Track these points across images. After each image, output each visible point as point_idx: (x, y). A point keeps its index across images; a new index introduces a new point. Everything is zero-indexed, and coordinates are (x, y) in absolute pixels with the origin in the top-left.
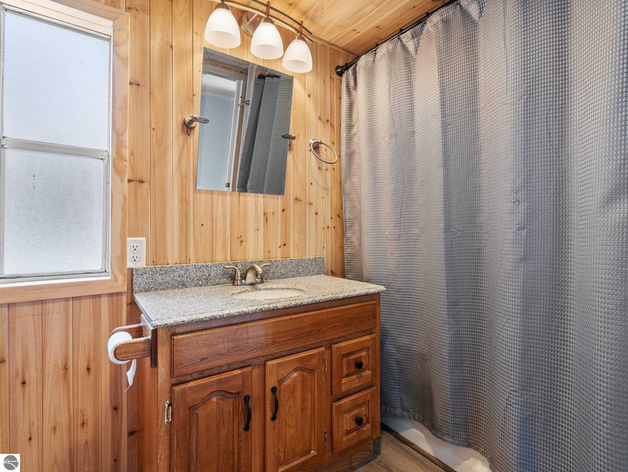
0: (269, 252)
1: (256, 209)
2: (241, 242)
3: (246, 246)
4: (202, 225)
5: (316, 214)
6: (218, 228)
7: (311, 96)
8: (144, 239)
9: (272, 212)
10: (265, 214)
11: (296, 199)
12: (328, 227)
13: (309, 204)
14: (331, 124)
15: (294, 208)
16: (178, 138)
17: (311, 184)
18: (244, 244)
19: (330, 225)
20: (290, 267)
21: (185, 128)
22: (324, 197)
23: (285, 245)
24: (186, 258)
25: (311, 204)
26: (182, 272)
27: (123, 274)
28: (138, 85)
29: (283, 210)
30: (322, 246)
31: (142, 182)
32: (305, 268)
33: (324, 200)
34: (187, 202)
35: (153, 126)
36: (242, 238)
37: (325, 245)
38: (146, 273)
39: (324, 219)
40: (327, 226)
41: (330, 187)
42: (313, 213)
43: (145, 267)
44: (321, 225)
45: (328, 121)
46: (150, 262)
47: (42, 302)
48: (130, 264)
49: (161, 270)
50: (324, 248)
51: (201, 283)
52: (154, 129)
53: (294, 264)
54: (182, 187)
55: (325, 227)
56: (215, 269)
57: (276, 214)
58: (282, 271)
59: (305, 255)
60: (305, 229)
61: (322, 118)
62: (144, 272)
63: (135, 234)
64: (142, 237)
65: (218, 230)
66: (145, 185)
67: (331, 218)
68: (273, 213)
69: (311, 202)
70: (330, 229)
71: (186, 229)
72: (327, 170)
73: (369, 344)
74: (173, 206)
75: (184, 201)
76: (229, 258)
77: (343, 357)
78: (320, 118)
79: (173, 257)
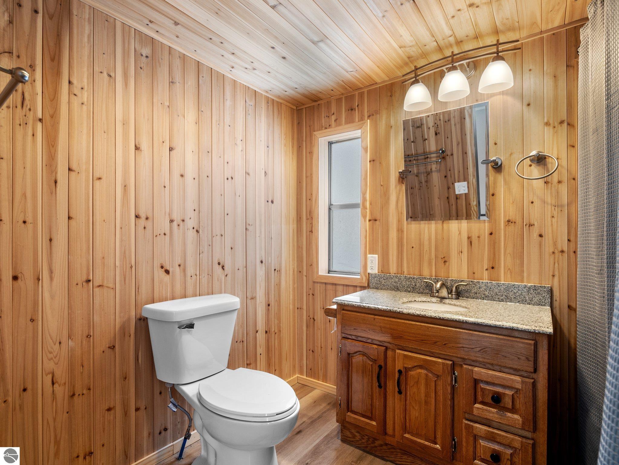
0: (474, 273)
1: (460, 233)
2: (445, 262)
3: (449, 265)
4: (413, 247)
5: (541, 236)
6: (425, 250)
7: (532, 105)
8: (377, 256)
9: (477, 235)
10: (469, 238)
11: (509, 221)
12: (562, 252)
13: (527, 226)
14: (569, 124)
15: (505, 231)
17: (532, 203)
18: (447, 264)
19: (565, 249)
20: (496, 290)
21: (401, 179)
22: (555, 216)
23: (493, 268)
24: (402, 270)
25: (531, 225)
26: (397, 280)
27: (366, 276)
28: (374, 161)
29: (491, 234)
30: (551, 274)
31: (376, 220)
32: (517, 294)
33: (554, 220)
34: (402, 231)
35: (382, 184)
36: (446, 259)
37: (556, 273)
38: (376, 277)
39: (555, 244)
40: (560, 249)
41: (565, 201)
42: (535, 235)
43: (377, 273)
44: (548, 248)
45: (562, 122)
46: (380, 271)
47: (336, 284)
48: (369, 271)
49: (384, 277)
50: (553, 276)
51: (409, 290)
52: (382, 185)
53: (502, 289)
54: (399, 221)
55: (556, 252)
56: (420, 281)
57: (482, 238)
58: (487, 293)
59: (522, 281)
60: (523, 252)
61: (551, 122)
62: (375, 276)
63: (372, 252)
64: (376, 254)
65: (425, 252)
66: (377, 222)
67: (569, 240)
68: (479, 237)
69: (532, 223)
70: (566, 255)
71: (402, 250)
72: (559, 182)
73: (519, 386)
74: (393, 235)
75: (400, 230)
76: (434, 274)
77: (476, 382)
78: (547, 124)
79: (393, 269)
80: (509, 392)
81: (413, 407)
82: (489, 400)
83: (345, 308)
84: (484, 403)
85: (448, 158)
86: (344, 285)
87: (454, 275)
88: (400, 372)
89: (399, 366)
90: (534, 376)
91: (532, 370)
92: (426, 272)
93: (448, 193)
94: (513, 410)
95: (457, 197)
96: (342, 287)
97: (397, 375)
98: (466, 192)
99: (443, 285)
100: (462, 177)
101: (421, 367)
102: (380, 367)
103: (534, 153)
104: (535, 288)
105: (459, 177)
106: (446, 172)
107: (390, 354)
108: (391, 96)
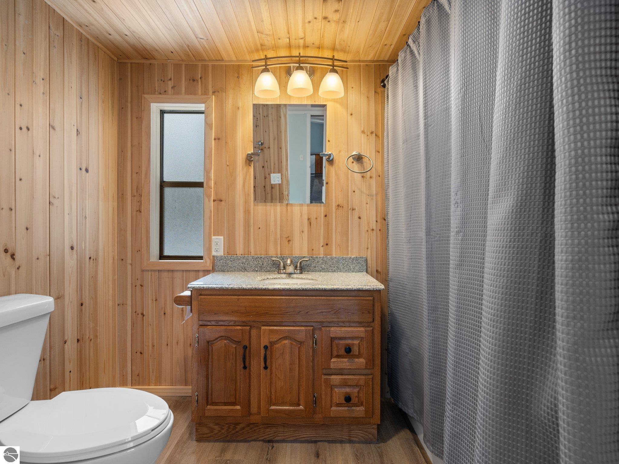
0: (313, 250)
1: (301, 215)
2: (289, 241)
3: (292, 244)
4: (259, 228)
5: (360, 218)
6: (271, 230)
7: (354, 115)
8: (222, 237)
9: (315, 217)
10: (309, 219)
11: (338, 206)
12: (373, 230)
13: (351, 210)
14: (376, 135)
15: (336, 214)
16: (243, 168)
17: (354, 192)
18: (291, 242)
19: (375, 228)
20: (330, 263)
21: (248, 161)
22: (369, 203)
23: (327, 244)
24: (249, 251)
25: (353, 209)
26: (244, 261)
27: (210, 260)
28: (219, 139)
29: (326, 216)
30: (366, 247)
31: (221, 201)
32: (345, 265)
33: (368, 206)
34: (249, 213)
35: (228, 164)
36: (290, 238)
37: (369, 246)
38: (222, 259)
39: (368, 223)
40: (371, 228)
41: (374, 193)
42: (356, 217)
43: (223, 255)
44: (364, 228)
45: (372, 133)
46: (226, 253)
47: (172, 271)
48: (214, 253)
49: (231, 258)
50: (368, 248)
51: (257, 269)
52: (228, 166)
53: (335, 261)
54: (246, 203)
55: (369, 230)
56: (267, 260)
57: (319, 219)
58: (323, 266)
59: (347, 254)
60: (348, 231)
61: (366, 131)
62: (221, 258)
63: (217, 234)
64: (221, 236)
65: (271, 232)
66: (223, 203)
67: (376, 221)
68: (316, 219)
69: (354, 208)
70: (375, 232)
71: (248, 231)
72: (371, 177)
73: (363, 335)
74: (240, 215)
75: (247, 212)
76: (279, 253)
77: (332, 339)
78: (363, 132)
79: (240, 250)
80: (356, 342)
81: (279, 378)
82: (342, 352)
83: (203, 293)
84: (338, 356)
85: (265, 150)
86: (183, 271)
87: (297, 253)
88: (266, 347)
89: (265, 342)
90: (372, 324)
91: (371, 320)
92: (272, 252)
94: (359, 355)
96: (181, 273)
97: (263, 351)
99: (292, 262)
100: (277, 170)
101: (285, 338)
102: (245, 348)
103: (354, 153)
104: (357, 259)
105: (274, 168)
106: (264, 163)
107: (254, 332)
108: (238, 77)
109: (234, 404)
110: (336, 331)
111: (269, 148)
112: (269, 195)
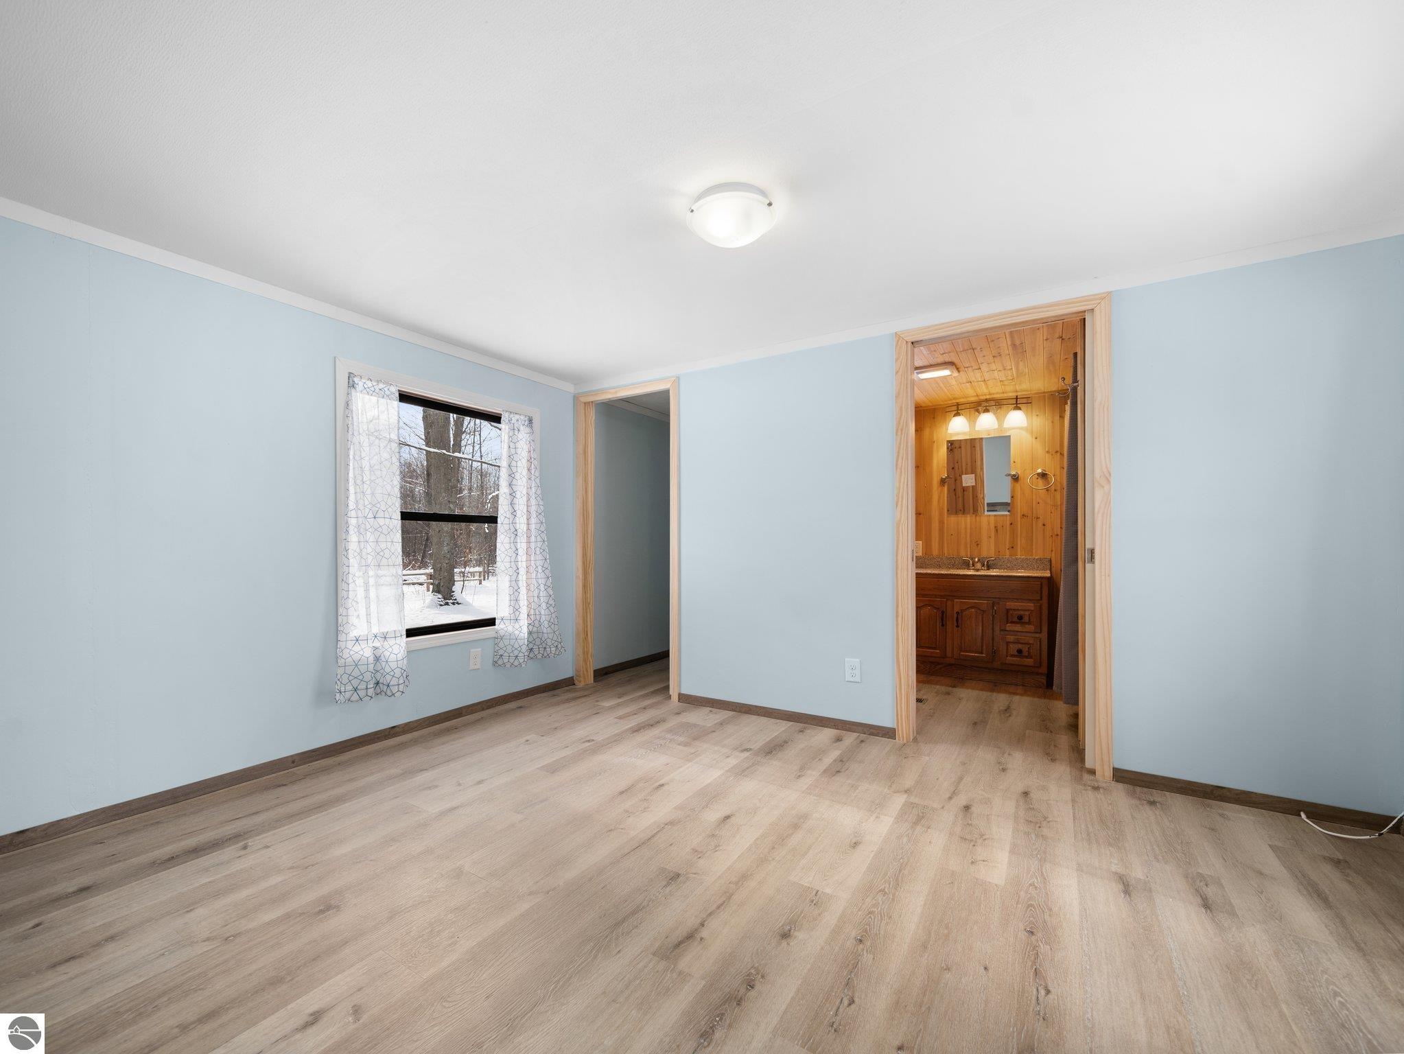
0: (999, 552)
1: (989, 524)
2: (978, 545)
3: (980, 547)
4: (952, 535)
5: (1044, 525)
6: (962, 537)
7: (1038, 439)
9: (1001, 525)
10: (995, 527)
11: (1023, 515)
12: (1057, 535)
13: (1035, 519)
14: (1061, 454)
15: (1020, 522)
16: (938, 489)
17: (1038, 503)
19: (1059, 533)
20: (1015, 563)
21: (942, 483)
22: (1053, 512)
23: (1012, 548)
24: (943, 553)
25: (1037, 518)
26: (940, 559)
28: (918, 467)
29: (1011, 524)
32: (1029, 565)
33: (1052, 515)
34: (943, 523)
35: (925, 485)
36: (978, 542)
37: (1054, 549)
38: (921, 559)
39: (1053, 530)
41: (1059, 503)
42: (1041, 525)
43: (922, 555)
45: (1057, 452)
46: (924, 553)
49: (928, 558)
50: (1052, 551)
51: (950, 566)
52: (926, 488)
53: (1019, 562)
55: (1054, 535)
56: (959, 559)
57: (1005, 527)
58: (1008, 565)
59: (1032, 555)
60: (1032, 536)
61: (1051, 450)
64: (920, 541)
66: (921, 516)
67: (1061, 528)
69: (1038, 516)
70: (1059, 537)
71: (943, 537)
72: (1055, 490)
73: (1032, 609)
74: (935, 525)
75: (941, 522)
76: (969, 553)
77: (1008, 611)
78: (1048, 452)
79: (935, 552)
80: (1027, 613)
81: (967, 634)
82: (1015, 619)
84: (1013, 622)
85: (955, 450)
87: (984, 554)
88: (958, 613)
89: (957, 609)
90: (1041, 602)
91: (1039, 598)
92: (963, 553)
93: (955, 484)
94: (1029, 623)
95: (964, 489)
97: (955, 615)
98: (974, 484)
99: (979, 560)
100: (969, 470)
101: (972, 607)
102: (943, 612)
103: (1040, 471)
104: (1040, 559)
105: (966, 469)
106: (954, 464)
107: (949, 603)
108: (934, 418)
109: (935, 648)
110: (1011, 605)
111: (960, 447)
112: (961, 499)
